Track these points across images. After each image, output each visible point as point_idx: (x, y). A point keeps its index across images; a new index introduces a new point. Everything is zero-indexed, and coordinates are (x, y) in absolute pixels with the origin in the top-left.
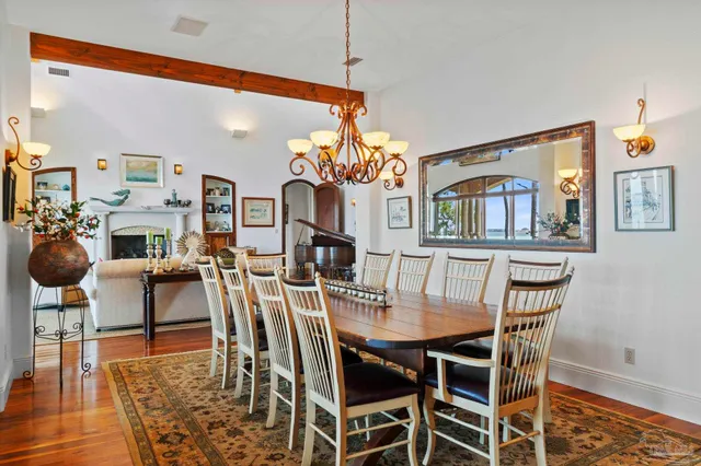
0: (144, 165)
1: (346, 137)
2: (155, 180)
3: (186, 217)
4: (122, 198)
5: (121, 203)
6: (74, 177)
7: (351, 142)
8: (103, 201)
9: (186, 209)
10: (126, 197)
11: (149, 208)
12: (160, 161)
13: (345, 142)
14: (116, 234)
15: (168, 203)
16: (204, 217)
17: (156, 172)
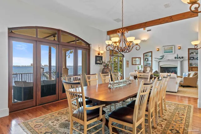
0: (169, 48)
1: (122, 39)
2: (172, 52)
3: (181, 62)
4: (162, 57)
5: (161, 59)
6: (152, 53)
7: (123, 40)
8: (157, 59)
9: (182, 59)
10: (163, 57)
11: (169, 60)
12: (173, 46)
13: (122, 41)
14: (161, 66)
15: (175, 58)
16: (189, 62)
17: (172, 49)
